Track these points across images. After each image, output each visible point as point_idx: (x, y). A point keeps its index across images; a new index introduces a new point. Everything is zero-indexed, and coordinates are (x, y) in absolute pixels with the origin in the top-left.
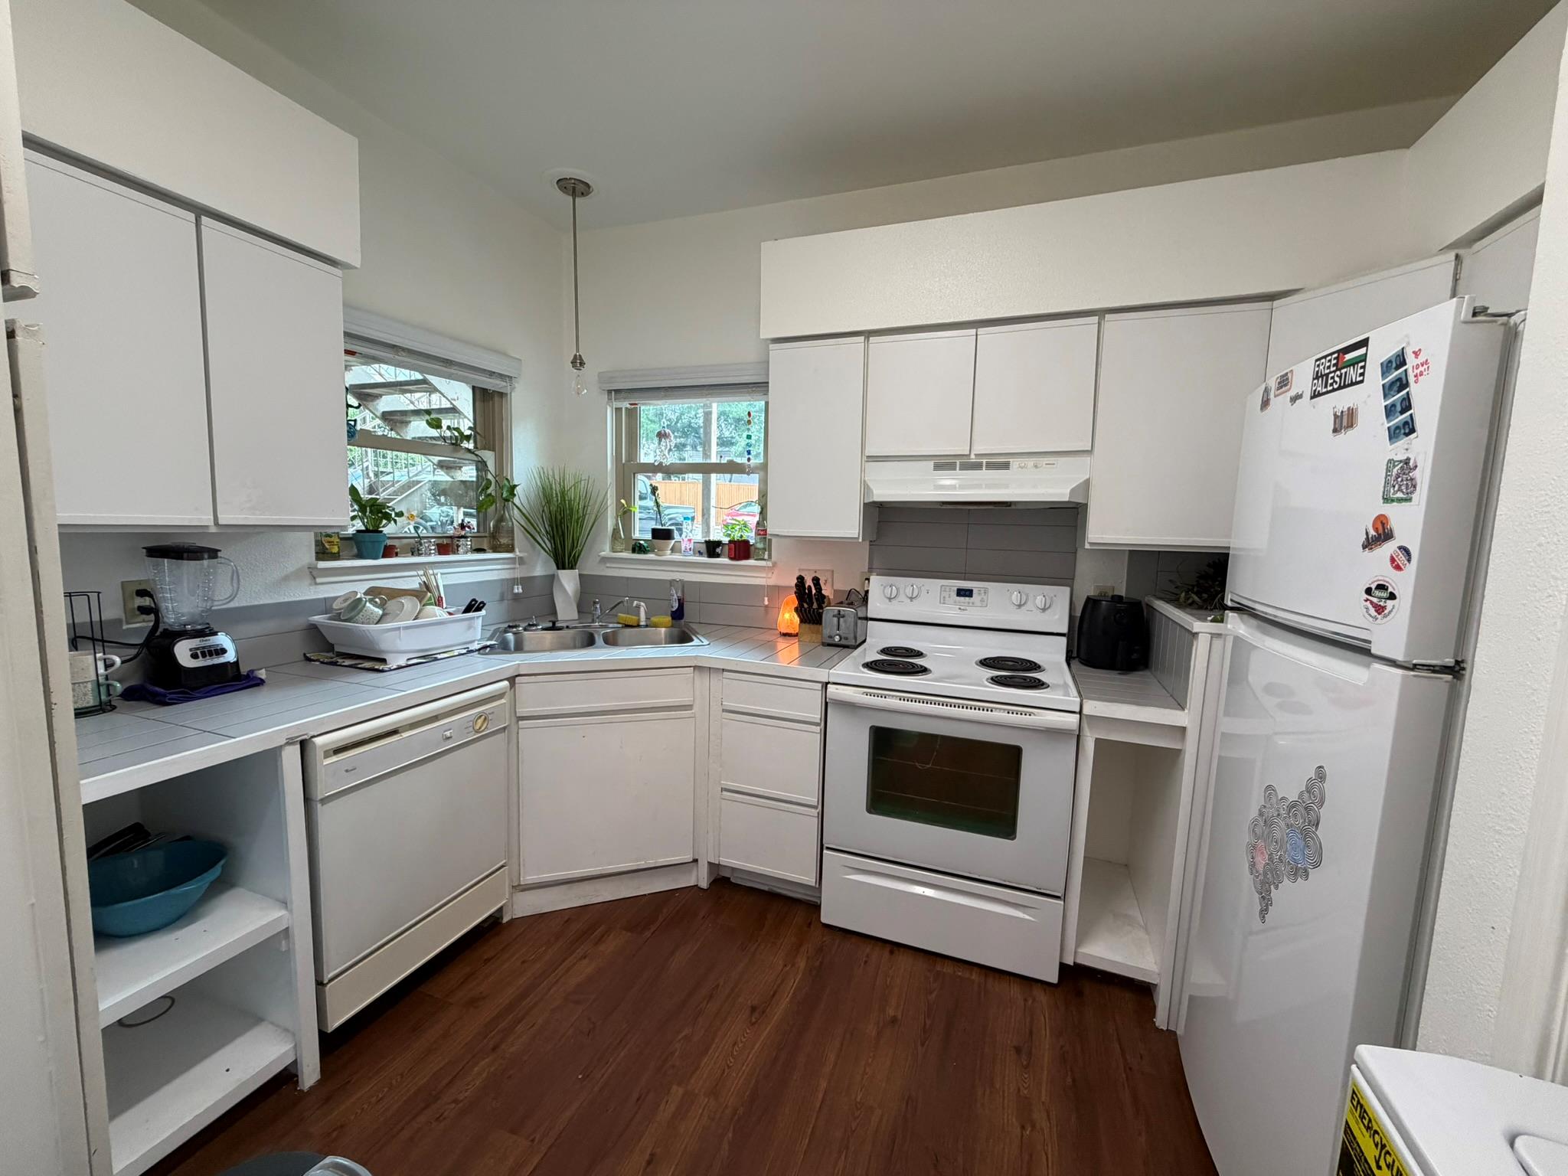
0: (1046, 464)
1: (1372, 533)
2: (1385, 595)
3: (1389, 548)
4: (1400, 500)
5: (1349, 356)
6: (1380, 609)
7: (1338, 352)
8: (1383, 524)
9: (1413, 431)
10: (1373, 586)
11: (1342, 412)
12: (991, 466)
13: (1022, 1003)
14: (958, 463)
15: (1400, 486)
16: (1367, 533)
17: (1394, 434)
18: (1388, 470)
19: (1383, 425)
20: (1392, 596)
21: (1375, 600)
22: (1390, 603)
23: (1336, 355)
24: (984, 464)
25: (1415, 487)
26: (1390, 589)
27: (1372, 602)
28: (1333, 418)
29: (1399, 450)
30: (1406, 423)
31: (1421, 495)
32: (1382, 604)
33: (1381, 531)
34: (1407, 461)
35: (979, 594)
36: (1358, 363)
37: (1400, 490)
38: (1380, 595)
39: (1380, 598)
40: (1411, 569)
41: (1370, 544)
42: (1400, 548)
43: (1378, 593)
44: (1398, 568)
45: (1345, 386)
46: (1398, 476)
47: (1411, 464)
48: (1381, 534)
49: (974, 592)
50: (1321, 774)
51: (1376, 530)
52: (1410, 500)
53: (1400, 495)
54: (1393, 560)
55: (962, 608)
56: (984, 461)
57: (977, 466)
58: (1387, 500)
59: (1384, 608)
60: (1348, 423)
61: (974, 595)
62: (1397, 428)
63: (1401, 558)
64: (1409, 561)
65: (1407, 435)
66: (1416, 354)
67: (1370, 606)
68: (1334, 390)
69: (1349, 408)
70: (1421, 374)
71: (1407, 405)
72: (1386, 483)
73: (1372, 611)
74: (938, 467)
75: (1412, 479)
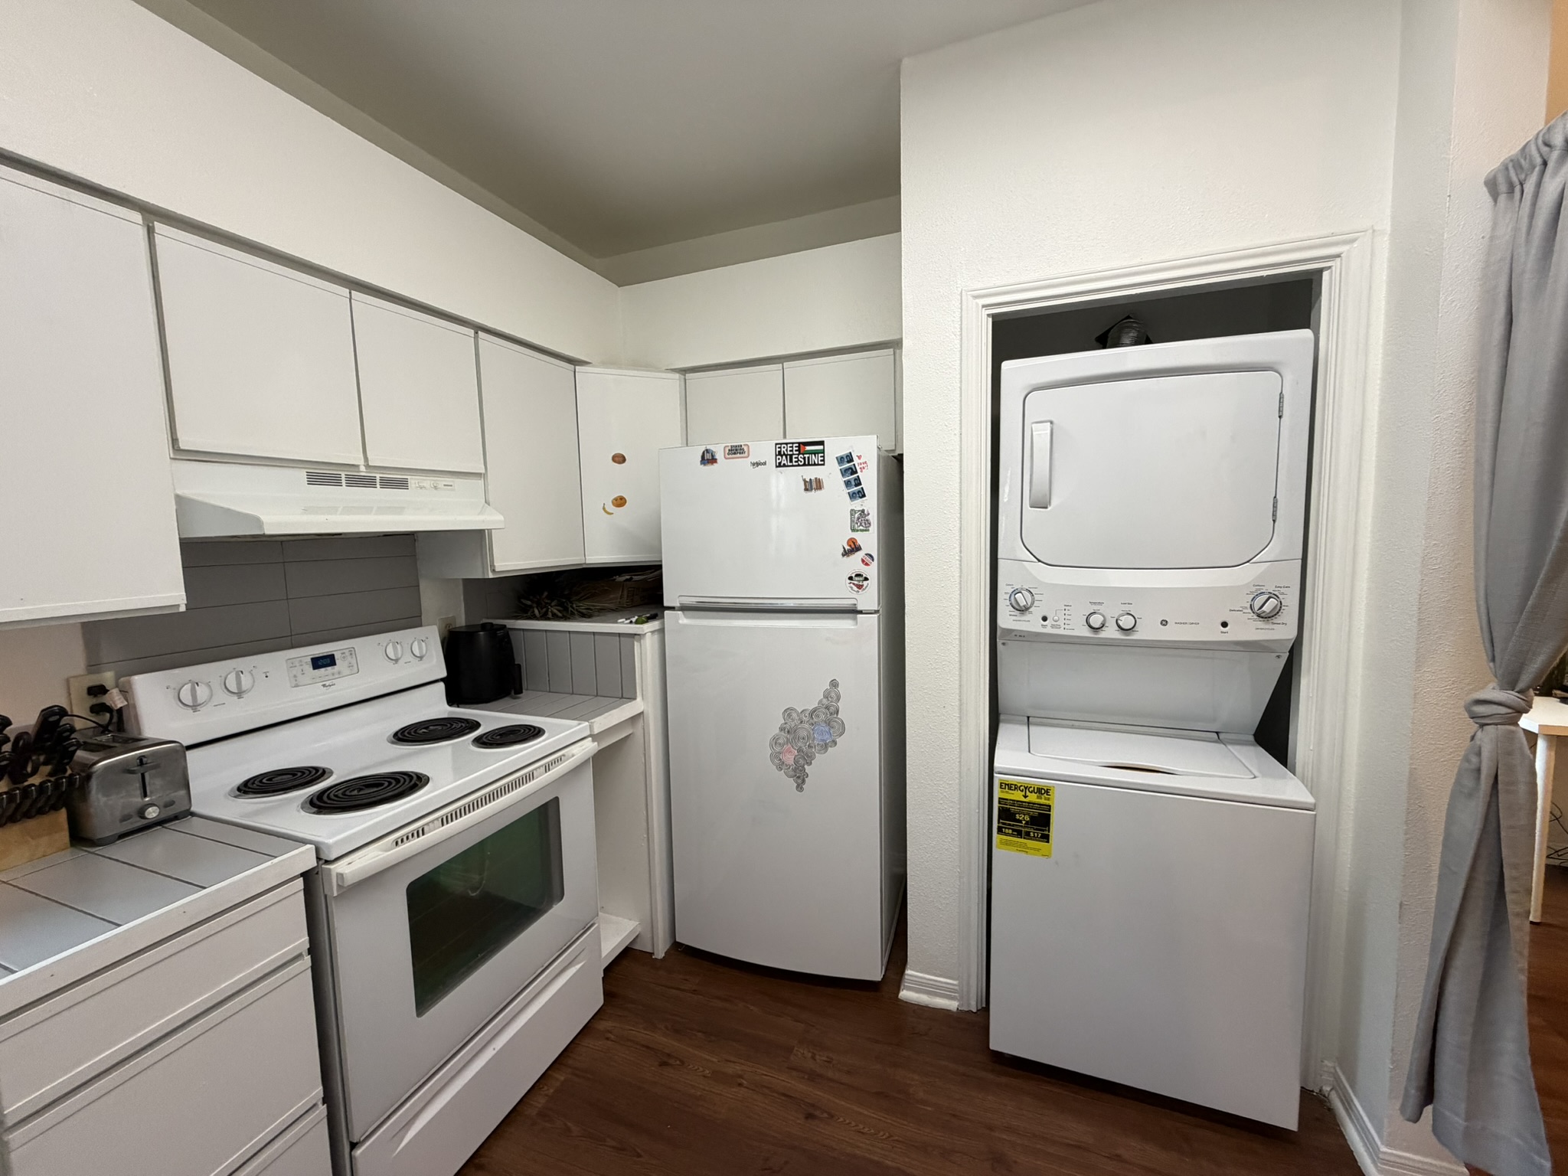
0: (445, 485)
1: (847, 548)
2: (861, 579)
3: (860, 555)
4: (862, 531)
5: (808, 448)
6: (860, 587)
7: (799, 443)
8: (854, 543)
9: (864, 496)
10: (853, 575)
11: (810, 480)
12: (387, 483)
13: (609, 1042)
14: (343, 476)
15: (861, 524)
16: (844, 548)
17: (852, 496)
18: (851, 515)
19: (844, 492)
20: (866, 579)
21: (856, 582)
22: (865, 583)
23: (797, 445)
24: (378, 481)
25: (870, 524)
26: (864, 576)
27: (854, 584)
28: (803, 483)
29: (858, 505)
30: (859, 492)
31: (874, 528)
32: (861, 583)
33: (853, 546)
34: (863, 511)
35: (344, 657)
36: (818, 453)
37: (861, 525)
38: (858, 580)
39: (859, 581)
40: (874, 565)
41: (846, 553)
42: (866, 554)
43: (857, 578)
44: (867, 564)
45: (809, 465)
46: (858, 518)
47: (866, 512)
48: (853, 548)
49: (336, 657)
50: (834, 684)
51: (850, 546)
52: (868, 530)
53: (861, 528)
54: (863, 561)
55: (327, 683)
56: (378, 476)
57: (369, 482)
58: (853, 530)
59: (862, 586)
60: (817, 486)
61: (337, 662)
62: (854, 493)
63: (868, 560)
64: (873, 560)
65: (861, 498)
66: (859, 457)
67: (853, 586)
68: (799, 465)
69: (816, 479)
70: (864, 468)
71: (858, 482)
72: (852, 521)
73: (855, 588)
74: (315, 479)
75: (867, 520)
